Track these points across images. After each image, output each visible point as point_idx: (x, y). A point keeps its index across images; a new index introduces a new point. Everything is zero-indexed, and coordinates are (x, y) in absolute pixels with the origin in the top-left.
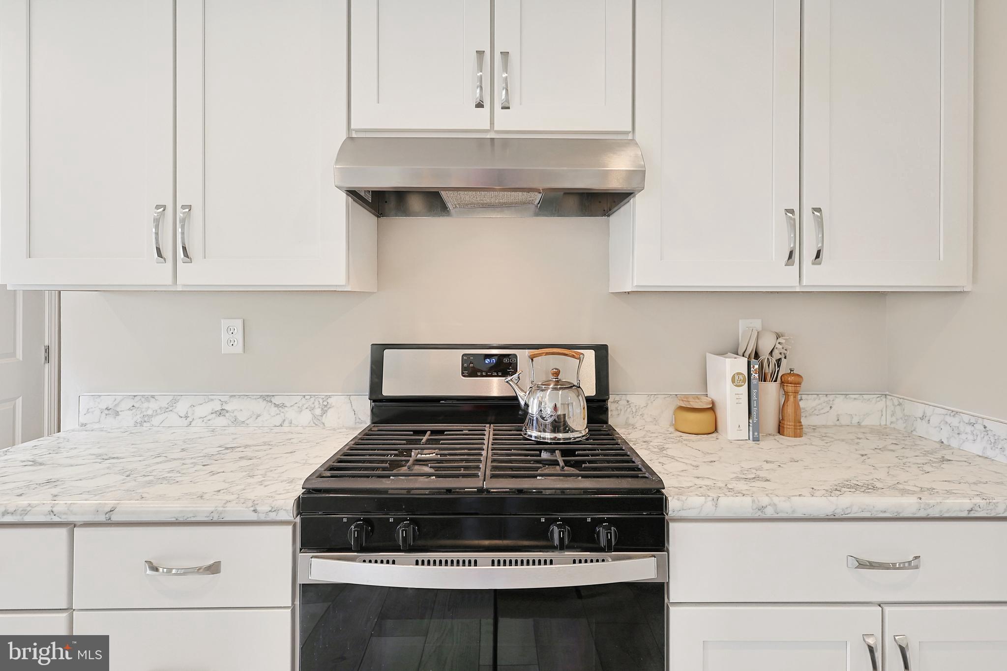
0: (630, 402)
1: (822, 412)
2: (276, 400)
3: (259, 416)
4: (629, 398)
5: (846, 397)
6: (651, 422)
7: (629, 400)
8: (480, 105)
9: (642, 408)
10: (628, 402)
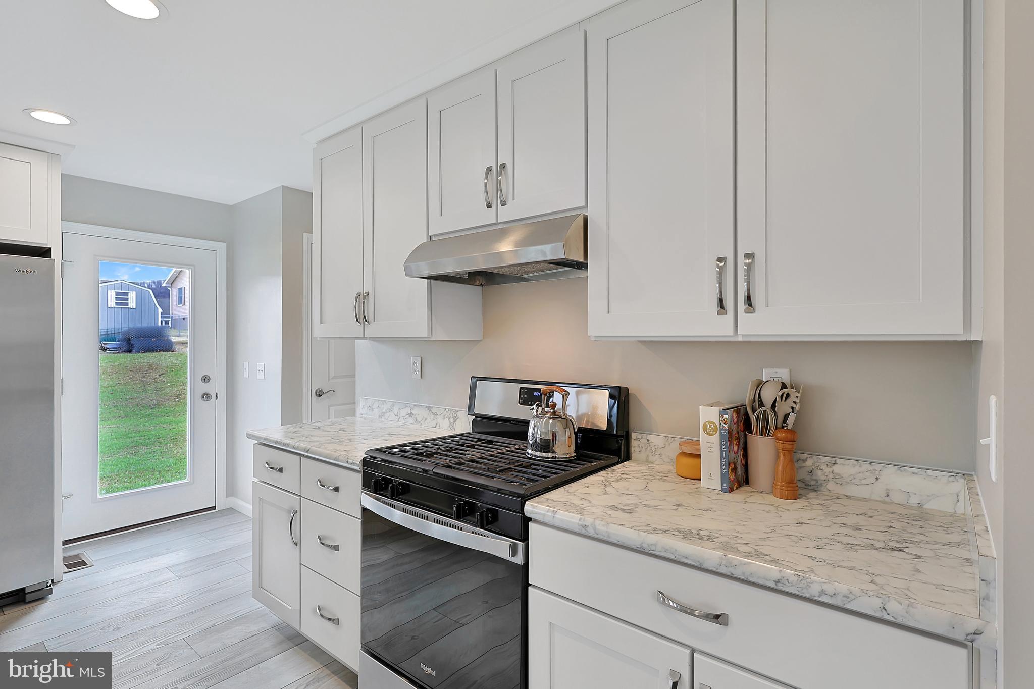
0: (650, 442)
1: (864, 482)
2: (434, 410)
3: (426, 419)
4: (650, 437)
5: (899, 470)
6: (668, 462)
7: (649, 439)
8: (489, 206)
9: (660, 448)
10: (648, 440)
